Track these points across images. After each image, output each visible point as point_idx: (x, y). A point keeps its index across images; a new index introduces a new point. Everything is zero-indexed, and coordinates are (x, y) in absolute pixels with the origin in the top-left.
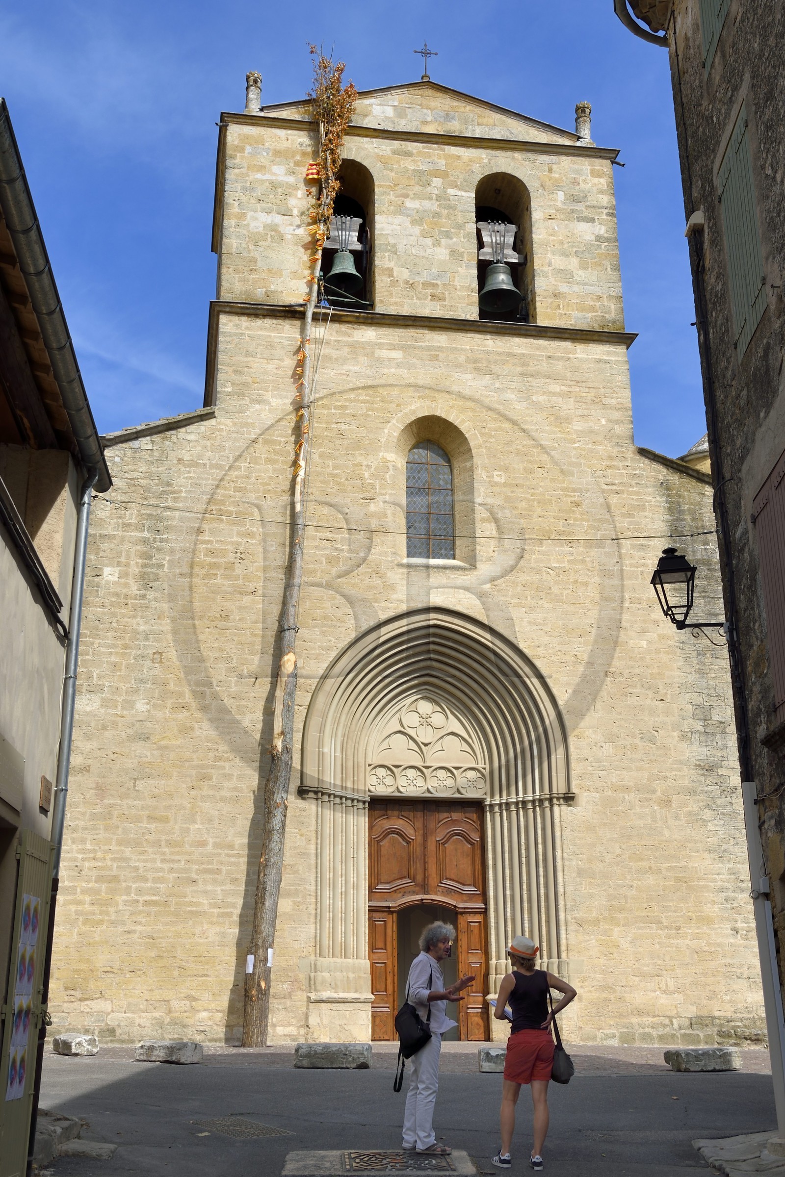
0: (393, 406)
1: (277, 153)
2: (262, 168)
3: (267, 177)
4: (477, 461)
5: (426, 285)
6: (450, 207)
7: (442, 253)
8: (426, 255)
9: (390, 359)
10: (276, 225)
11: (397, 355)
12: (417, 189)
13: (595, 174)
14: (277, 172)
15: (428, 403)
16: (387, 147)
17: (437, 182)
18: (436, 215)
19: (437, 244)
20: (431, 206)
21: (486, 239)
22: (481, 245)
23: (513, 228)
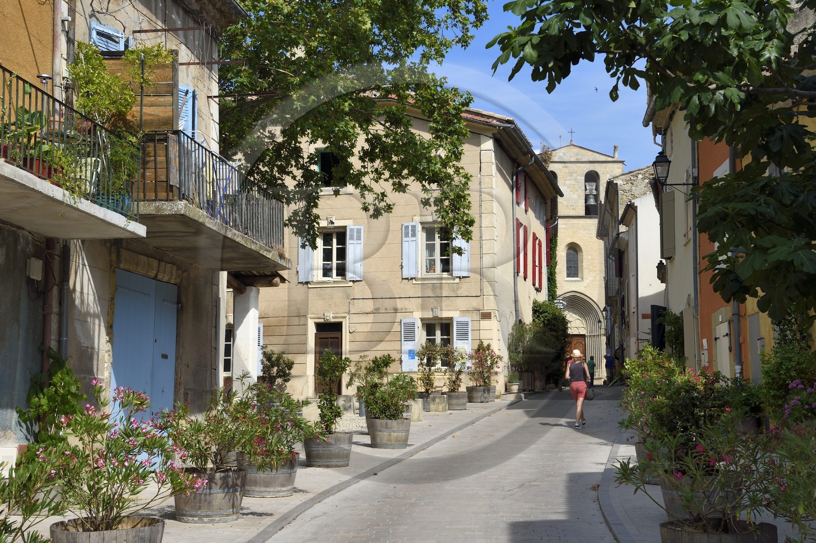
4: (584, 253)
5: (571, 206)
6: (577, 182)
7: (575, 196)
8: (571, 197)
12: (569, 177)
13: (618, 168)
15: (572, 239)
16: (561, 165)
17: (574, 175)
18: (574, 185)
19: (574, 193)
20: (573, 182)
21: (588, 188)
22: (586, 189)
23: (595, 184)
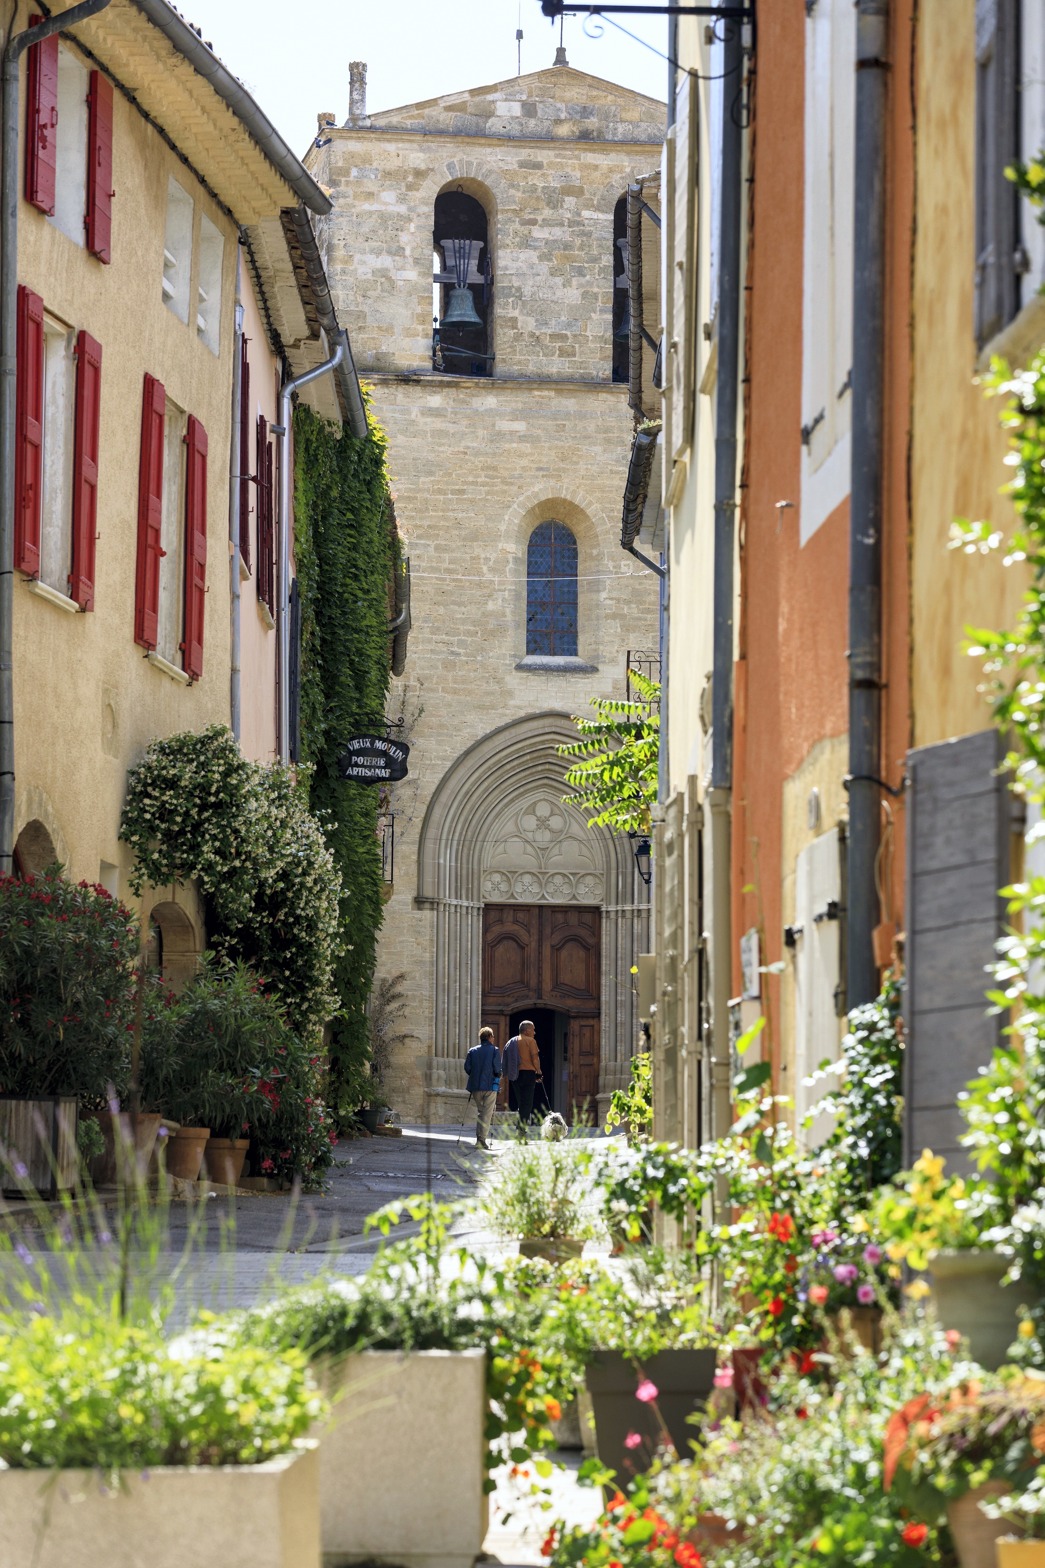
0: (515, 488)
1: (388, 174)
2: (370, 195)
3: (375, 207)
4: (603, 549)
5: (554, 337)
6: (583, 234)
7: (573, 296)
8: (555, 298)
9: (512, 433)
10: (387, 270)
11: (520, 426)
12: (547, 213)
14: (388, 200)
15: (552, 482)
16: (512, 157)
17: (570, 201)
20: (563, 234)
